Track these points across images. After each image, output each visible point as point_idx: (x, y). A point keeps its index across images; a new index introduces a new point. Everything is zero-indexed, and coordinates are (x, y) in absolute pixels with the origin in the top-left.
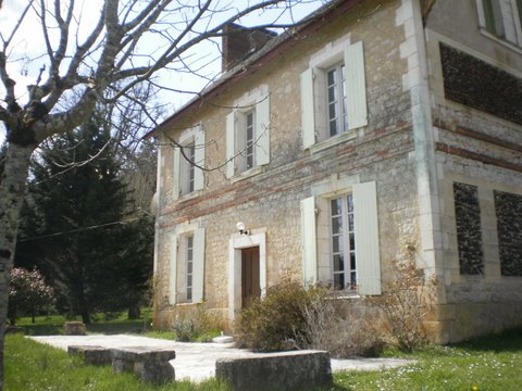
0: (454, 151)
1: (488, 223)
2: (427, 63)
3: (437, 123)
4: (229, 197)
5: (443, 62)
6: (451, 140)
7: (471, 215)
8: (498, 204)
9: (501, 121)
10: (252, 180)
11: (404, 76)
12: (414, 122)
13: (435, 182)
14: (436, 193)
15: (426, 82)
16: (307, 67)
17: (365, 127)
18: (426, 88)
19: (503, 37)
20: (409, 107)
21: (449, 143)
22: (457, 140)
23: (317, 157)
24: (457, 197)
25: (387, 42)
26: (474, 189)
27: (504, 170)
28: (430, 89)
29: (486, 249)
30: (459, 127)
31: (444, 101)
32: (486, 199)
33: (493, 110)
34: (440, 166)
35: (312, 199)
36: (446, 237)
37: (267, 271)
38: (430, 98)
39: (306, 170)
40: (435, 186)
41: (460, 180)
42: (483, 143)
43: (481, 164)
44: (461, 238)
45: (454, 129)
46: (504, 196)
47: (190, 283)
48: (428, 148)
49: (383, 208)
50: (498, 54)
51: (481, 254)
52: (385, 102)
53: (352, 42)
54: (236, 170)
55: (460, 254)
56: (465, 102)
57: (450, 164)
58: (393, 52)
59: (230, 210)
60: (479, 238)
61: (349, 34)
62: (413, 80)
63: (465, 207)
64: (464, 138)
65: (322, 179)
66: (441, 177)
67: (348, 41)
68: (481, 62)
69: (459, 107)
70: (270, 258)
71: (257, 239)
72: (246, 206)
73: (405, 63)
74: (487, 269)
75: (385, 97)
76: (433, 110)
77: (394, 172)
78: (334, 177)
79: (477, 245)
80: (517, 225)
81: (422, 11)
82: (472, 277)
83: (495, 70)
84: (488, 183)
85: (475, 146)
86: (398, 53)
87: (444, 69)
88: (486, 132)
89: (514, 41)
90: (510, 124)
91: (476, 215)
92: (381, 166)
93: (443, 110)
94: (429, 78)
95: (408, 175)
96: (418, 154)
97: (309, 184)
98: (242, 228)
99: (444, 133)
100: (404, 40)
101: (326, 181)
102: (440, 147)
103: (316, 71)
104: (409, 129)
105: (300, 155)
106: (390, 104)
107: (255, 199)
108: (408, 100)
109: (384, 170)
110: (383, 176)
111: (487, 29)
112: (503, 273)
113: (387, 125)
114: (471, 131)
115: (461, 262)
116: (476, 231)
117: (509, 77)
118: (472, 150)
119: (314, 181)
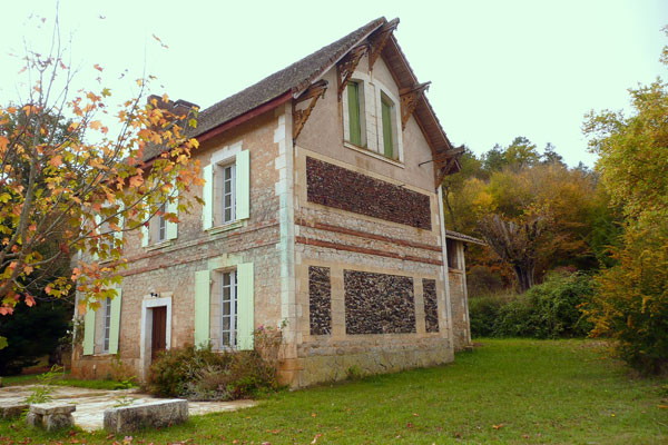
0: (311, 242)
1: (338, 295)
2: (294, 175)
3: (299, 222)
4: (144, 264)
5: (308, 172)
6: (311, 234)
7: (323, 290)
8: (347, 280)
9: (356, 216)
10: (163, 251)
11: (276, 184)
12: (281, 221)
13: (293, 267)
14: (293, 274)
15: (292, 191)
16: (209, 163)
17: (248, 219)
18: (291, 195)
19: (365, 148)
20: (278, 209)
21: (307, 236)
22: (315, 233)
23: (214, 238)
24: (312, 277)
25: (267, 154)
26: (327, 270)
27: (354, 254)
28: (294, 195)
29: (334, 316)
30: (316, 223)
31: (307, 204)
32: (337, 277)
33: (349, 207)
34: (298, 254)
35: (207, 272)
36: (300, 308)
37: (172, 329)
38: (294, 202)
39: (205, 247)
40: (293, 271)
41: (315, 264)
42: (338, 234)
43: (334, 250)
44: (313, 308)
45: (313, 225)
46: (353, 273)
47: (107, 336)
48: (289, 241)
49: (258, 283)
50: (359, 161)
51: (330, 319)
52: (263, 202)
53: (243, 149)
54: (150, 241)
55: (311, 320)
56: (325, 203)
57: (308, 252)
58: (271, 163)
59: (144, 274)
60: (329, 307)
61: (241, 142)
62: (282, 188)
63: (318, 284)
64: (321, 232)
65: (216, 256)
66: (299, 262)
67: (240, 148)
68: (343, 169)
69: (320, 207)
70: (175, 317)
71: (165, 301)
72: (157, 272)
73: (277, 173)
74: (334, 330)
75: (263, 198)
76: (296, 211)
77: (266, 256)
78: (225, 255)
79: (326, 313)
80: (363, 295)
81: (293, 133)
82: (320, 337)
83: (355, 174)
84: (339, 264)
85: (330, 237)
86: (274, 165)
87: (308, 178)
88: (341, 225)
89: (376, 150)
90: (363, 217)
91: (327, 290)
92: (258, 251)
93: (305, 211)
94: (295, 187)
95: (275, 261)
96: (282, 246)
97: (207, 259)
98: (153, 291)
99: (304, 229)
100: (278, 156)
101: (219, 258)
102: (300, 240)
103: (216, 167)
104: (278, 225)
105: (201, 235)
106: (266, 204)
107: (165, 267)
108: (278, 203)
109: (259, 255)
110: (259, 259)
111: (351, 142)
112: (347, 332)
113: (262, 220)
114: (327, 225)
115: (312, 326)
116: (327, 302)
117: (367, 178)
118: (327, 240)
119: (211, 257)
